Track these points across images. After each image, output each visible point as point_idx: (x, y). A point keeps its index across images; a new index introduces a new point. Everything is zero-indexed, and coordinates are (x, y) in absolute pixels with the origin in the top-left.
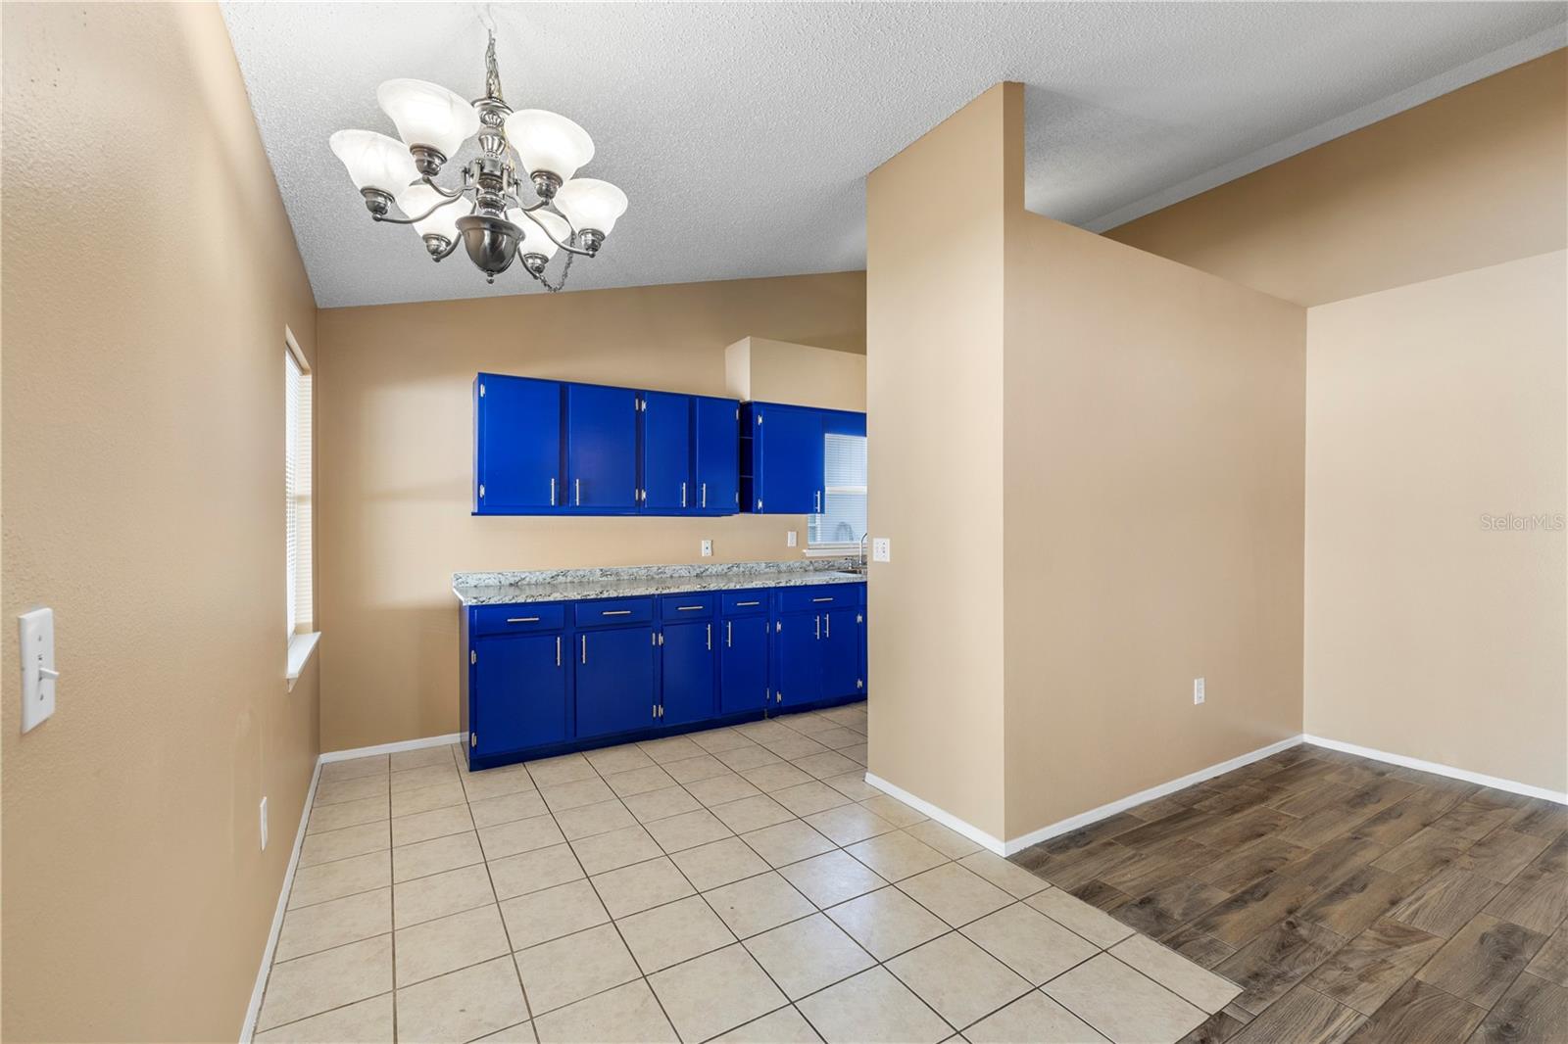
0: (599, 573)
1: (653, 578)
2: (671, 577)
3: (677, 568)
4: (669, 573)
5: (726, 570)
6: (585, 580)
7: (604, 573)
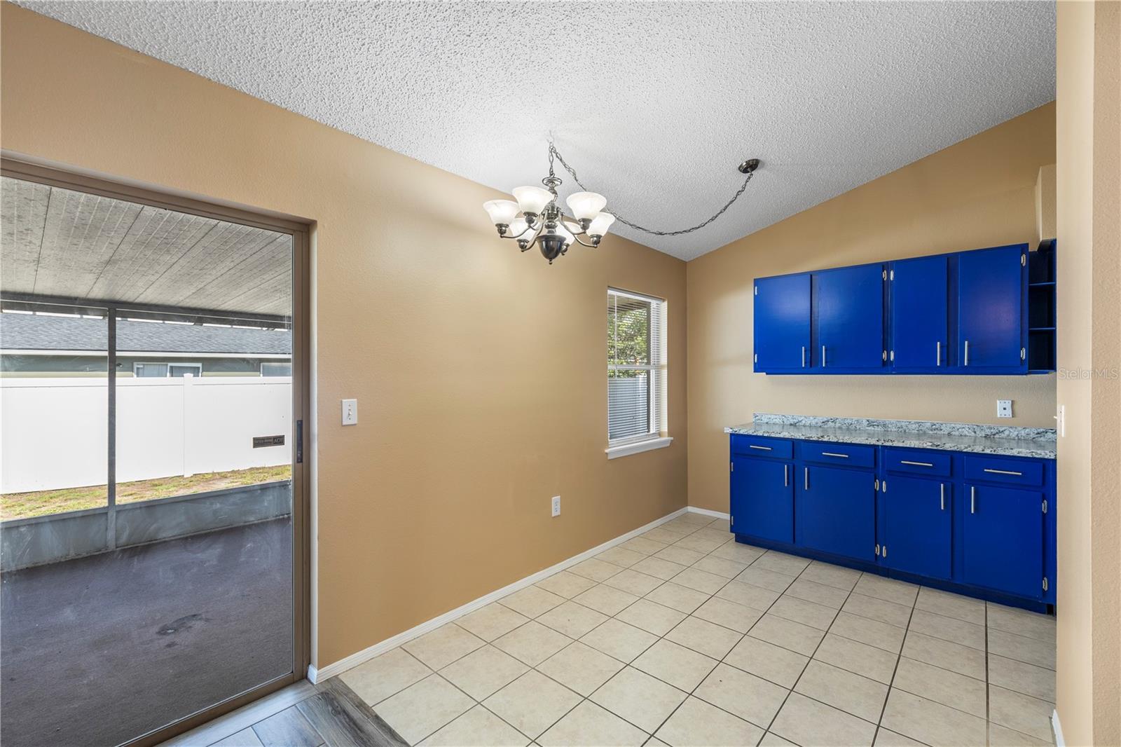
0: (865, 423)
1: (925, 433)
2: (949, 434)
3: (958, 426)
4: (946, 430)
5: (1032, 435)
6: (852, 427)
7: (870, 424)
